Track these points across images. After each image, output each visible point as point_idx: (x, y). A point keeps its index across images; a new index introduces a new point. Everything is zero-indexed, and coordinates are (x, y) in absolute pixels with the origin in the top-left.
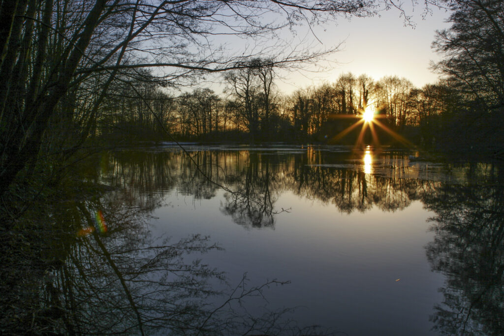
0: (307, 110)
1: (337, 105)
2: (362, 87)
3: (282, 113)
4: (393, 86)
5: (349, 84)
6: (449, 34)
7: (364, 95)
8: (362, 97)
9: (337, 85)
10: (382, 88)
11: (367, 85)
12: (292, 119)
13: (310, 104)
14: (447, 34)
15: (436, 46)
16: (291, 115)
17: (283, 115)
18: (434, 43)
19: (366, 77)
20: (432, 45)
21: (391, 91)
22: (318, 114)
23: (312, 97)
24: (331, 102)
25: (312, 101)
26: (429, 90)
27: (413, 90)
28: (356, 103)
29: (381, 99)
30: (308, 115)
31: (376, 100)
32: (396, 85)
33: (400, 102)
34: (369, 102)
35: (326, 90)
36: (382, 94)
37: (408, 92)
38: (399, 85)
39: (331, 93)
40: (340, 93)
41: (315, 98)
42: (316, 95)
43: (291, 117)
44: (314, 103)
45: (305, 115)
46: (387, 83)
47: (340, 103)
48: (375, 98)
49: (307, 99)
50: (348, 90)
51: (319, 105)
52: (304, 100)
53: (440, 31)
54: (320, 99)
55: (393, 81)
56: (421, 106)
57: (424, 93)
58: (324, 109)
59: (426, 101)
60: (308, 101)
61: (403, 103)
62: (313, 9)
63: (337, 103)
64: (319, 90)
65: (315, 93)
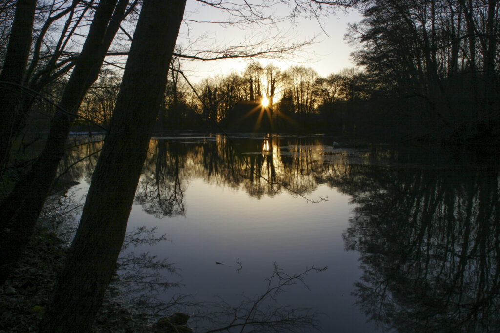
0: (215, 98)
1: (244, 93)
2: (270, 76)
3: (190, 101)
4: (299, 75)
5: (257, 73)
6: (360, 27)
7: (271, 83)
8: (270, 86)
9: (246, 74)
10: (289, 76)
11: (274, 73)
13: (218, 92)
14: (358, 27)
15: (348, 38)
16: (199, 103)
17: (191, 103)
18: (347, 35)
19: (274, 66)
20: (344, 37)
21: (297, 80)
22: (226, 102)
23: (220, 85)
24: (239, 90)
25: (220, 89)
26: (334, 80)
27: (318, 79)
28: (264, 91)
29: (287, 87)
30: (216, 103)
31: (283, 88)
32: (302, 74)
33: (306, 91)
34: (276, 91)
35: (234, 79)
36: (289, 83)
37: (312, 81)
38: (305, 74)
39: (238, 82)
40: (248, 81)
41: (223, 86)
42: (224, 83)
43: (199, 105)
44: (222, 92)
45: (213, 103)
46: (294, 72)
47: (248, 91)
48: (281, 87)
49: (215, 87)
50: (256, 79)
51: (227, 93)
52: (212, 88)
53: (352, 24)
54: (228, 87)
55: (299, 70)
56: (325, 94)
57: (328, 82)
58: (232, 97)
59: (331, 89)
60: (216, 90)
61: (309, 91)
62: (322, 3)
63: (245, 90)
64: (227, 78)
65: (224, 81)
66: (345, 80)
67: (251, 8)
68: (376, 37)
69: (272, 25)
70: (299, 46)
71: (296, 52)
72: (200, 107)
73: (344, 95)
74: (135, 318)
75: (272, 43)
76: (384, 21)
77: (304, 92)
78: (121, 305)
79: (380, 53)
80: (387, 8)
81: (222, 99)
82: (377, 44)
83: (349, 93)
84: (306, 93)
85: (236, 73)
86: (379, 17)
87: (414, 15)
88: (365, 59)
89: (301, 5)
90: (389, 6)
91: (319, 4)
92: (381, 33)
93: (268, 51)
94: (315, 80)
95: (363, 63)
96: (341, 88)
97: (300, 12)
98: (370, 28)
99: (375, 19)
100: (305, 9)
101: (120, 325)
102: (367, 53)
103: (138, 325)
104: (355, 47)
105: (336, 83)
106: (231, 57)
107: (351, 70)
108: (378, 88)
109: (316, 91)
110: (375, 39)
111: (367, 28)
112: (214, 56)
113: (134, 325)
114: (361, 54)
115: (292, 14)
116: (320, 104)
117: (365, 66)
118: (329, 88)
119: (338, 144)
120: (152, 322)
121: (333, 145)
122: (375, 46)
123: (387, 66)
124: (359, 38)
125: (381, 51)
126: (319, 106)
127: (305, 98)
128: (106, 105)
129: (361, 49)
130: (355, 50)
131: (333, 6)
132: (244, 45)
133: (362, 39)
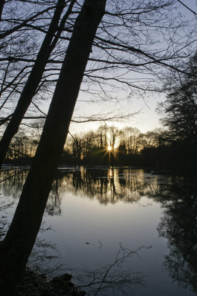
1: (97, 143)
2: (112, 132)
4: (129, 132)
5: (105, 130)
6: (164, 104)
7: (113, 136)
8: (112, 138)
9: (98, 131)
10: (123, 133)
11: (115, 131)
14: (163, 104)
15: (158, 110)
17: (66, 148)
18: (157, 109)
19: (114, 127)
20: (155, 110)
21: (128, 135)
23: (83, 138)
24: (94, 141)
25: (83, 140)
26: (149, 135)
27: (140, 134)
28: (109, 141)
29: (123, 139)
30: (81, 148)
31: (120, 140)
32: (131, 131)
33: (134, 141)
34: (116, 141)
35: (92, 134)
36: (123, 136)
37: (137, 135)
38: (133, 131)
39: (94, 136)
40: (99, 135)
41: (85, 138)
42: (86, 136)
43: (71, 149)
44: (84, 141)
46: (126, 130)
47: (99, 141)
48: (119, 139)
49: (80, 139)
50: (104, 134)
51: (87, 142)
52: (78, 139)
53: (160, 102)
54: (88, 139)
55: (129, 129)
56: (145, 143)
57: (146, 136)
58: (90, 144)
59: (148, 140)
60: (81, 140)
61: (135, 141)
62: (146, 90)
63: (98, 141)
64: (87, 134)
65: (85, 135)
66: (156, 135)
67: (105, 93)
68: (174, 110)
69: (117, 103)
70: (132, 115)
71: (131, 118)
72: (71, 151)
73: (156, 144)
74: (39, 277)
75: (116, 113)
76: (178, 101)
77: (132, 142)
78: (30, 269)
79: (176, 119)
80: (180, 93)
81: (84, 146)
82: (174, 114)
83: (159, 142)
84: (133, 143)
85: (92, 130)
86: (175, 98)
87: (195, 98)
88: (168, 123)
89: (134, 91)
90: (181, 92)
91: (144, 90)
92: (177, 107)
93: (114, 117)
94: (138, 135)
95: (167, 125)
96: (154, 140)
97: (133, 95)
98: (171, 105)
99: (173, 100)
100: (136, 94)
101: (30, 281)
102: (169, 119)
103: (41, 281)
104: (162, 116)
105: (151, 137)
106: (93, 121)
107: (159, 129)
108: (175, 139)
109: (139, 142)
110: (173, 111)
111: (169, 105)
112: (83, 120)
113: (38, 281)
114: (165, 119)
115: (128, 96)
116: (142, 149)
117: (168, 127)
118: (146, 140)
119: (154, 172)
120: (50, 279)
121: (151, 173)
122: (173, 115)
123: (180, 126)
124: (164, 110)
125: (177, 118)
126: (141, 150)
127: (132, 145)
128: (16, 148)
129: (165, 117)
130: (162, 117)
131: (152, 92)
132: (101, 114)
133: (166, 111)
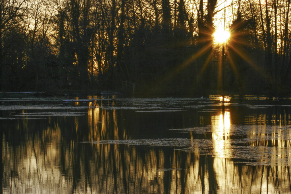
0: (86, 21)
1: (151, 11)
3: (32, 27)
12: (53, 41)
13: (93, 8)
16: (51, 31)
17: (35, 31)
22: (110, 31)
45: (82, 32)
